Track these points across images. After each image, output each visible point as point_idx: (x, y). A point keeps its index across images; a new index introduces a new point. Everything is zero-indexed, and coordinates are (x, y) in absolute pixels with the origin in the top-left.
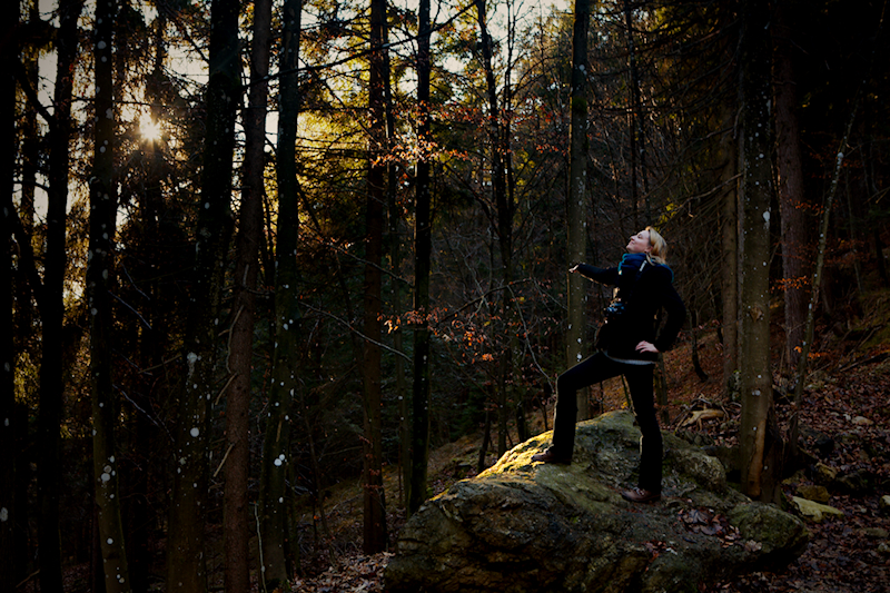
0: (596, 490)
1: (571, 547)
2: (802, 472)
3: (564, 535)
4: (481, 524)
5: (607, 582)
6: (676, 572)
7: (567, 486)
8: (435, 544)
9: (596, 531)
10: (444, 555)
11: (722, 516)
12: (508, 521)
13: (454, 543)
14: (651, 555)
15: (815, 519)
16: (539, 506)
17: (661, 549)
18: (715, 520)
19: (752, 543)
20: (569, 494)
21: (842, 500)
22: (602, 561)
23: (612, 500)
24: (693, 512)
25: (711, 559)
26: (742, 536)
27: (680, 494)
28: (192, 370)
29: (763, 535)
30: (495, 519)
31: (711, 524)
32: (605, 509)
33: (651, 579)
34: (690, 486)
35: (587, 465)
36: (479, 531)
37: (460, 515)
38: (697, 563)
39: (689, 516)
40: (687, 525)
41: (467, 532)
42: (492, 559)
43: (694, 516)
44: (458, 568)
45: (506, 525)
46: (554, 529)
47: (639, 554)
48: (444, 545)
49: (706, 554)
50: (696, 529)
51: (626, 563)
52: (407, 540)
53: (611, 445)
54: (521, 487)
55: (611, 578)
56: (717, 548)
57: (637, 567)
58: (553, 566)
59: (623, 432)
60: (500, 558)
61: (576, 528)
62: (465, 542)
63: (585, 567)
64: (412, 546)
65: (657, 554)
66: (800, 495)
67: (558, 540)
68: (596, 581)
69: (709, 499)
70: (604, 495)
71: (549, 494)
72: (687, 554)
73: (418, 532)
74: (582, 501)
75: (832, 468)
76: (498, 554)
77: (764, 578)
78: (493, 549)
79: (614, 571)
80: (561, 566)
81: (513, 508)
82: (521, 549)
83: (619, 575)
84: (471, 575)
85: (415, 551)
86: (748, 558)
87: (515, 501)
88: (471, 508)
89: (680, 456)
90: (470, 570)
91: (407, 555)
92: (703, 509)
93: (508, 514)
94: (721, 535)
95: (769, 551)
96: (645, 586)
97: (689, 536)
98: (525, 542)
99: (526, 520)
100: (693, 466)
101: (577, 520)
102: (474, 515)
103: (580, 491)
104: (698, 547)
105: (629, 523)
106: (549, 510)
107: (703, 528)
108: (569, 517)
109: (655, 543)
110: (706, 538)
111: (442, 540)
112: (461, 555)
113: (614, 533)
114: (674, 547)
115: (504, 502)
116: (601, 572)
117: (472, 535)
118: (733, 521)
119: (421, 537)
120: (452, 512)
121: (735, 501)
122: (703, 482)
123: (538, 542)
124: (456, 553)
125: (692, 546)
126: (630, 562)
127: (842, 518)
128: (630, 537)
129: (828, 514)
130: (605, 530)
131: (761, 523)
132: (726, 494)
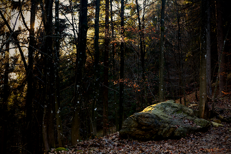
0: (165, 115)
1: (159, 126)
2: (215, 117)
3: (158, 123)
4: (140, 121)
5: (167, 133)
6: (182, 131)
7: (159, 114)
8: (130, 126)
9: (165, 123)
10: (132, 128)
11: (192, 121)
12: (146, 120)
13: (134, 125)
14: (176, 128)
15: (217, 126)
16: (152, 117)
17: (178, 127)
18: (191, 122)
19: (198, 126)
20: (159, 115)
21: (224, 123)
22: (166, 129)
23: (168, 117)
24: (186, 120)
25: (189, 129)
26: (196, 125)
27: (183, 117)
28: (78, 89)
29: (201, 124)
30: (143, 120)
31: (190, 123)
32: (167, 119)
33: (176, 132)
34: (185, 115)
35: (163, 110)
36: (140, 122)
37: (136, 119)
38: (186, 130)
39: (185, 121)
40: (184, 123)
41: (137, 123)
42: (143, 128)
43: (186, 121)
44: (135, 130)
45: (146, 121)
46: (156, 122)
47: (174, 127)
48: (132, 126)
49: (188, 128)
50: (186, 123)
51: (171, 129)
52: (124, 125)
53: (168, 107)
54: (149, 114)
55: (168, 132)
56: (191, 127)
57: (173, 130)
58: (156, 130)
59: (171, 104)
60: (144, 128)
61: (160, 122)
62: (137, 125)
63: (162, 130)
64: (125, 126)
65: (178, 128)
66: (214, 122)
67: (157, 124)
68: (165, 133)
69: (190, 118)
70: (167, 116)
71: (155, 115)
72: (184, 128)
73: (127, 123)
74: (162, 117)
75: (222, 116)
76: (144, 127)
77: (201, 133)
78: (143, 126)
79: (168, 131)
80: (157, 130)
81: (147, 117)
82: (149, 126)
83: (169, 132)
84: (138, 132)
85: (126, 128)
86: (197, 129)
87: (147, 116)
88: (138, 117)
89: (183, 109)
90: (138, 131)
91: (124, 128)
92: (188, 119)
93: (146, 119)
94: (192, 125)
95: (202, 128)
96: (175, 134)
97: (185, 124)
98: (150, 124)
99: (150, 120)
100: (186, 111)
101: (161, 121)
102: (139, 119)
103: (161, 115)
104: (187, 126)
105: (172, 122)
106: (155, 118)
107: (188, 123)
108: (159, 120)
109: (177, 125)
110: (188, 125)
111: (132, 125)
112: (136, 128)
113: (168, 123)
114: (181, 126)
115: (145, 116)
116: (166, 131)
117: (139, 123)
118: (195, 122)
119: (127, 124)
120: (134, 118)
121: (195, 118)
122: (188, 114)
123: (152, 124)
124: (135, 127)
125: (185, 126)
126: (172, 129)
127: (223, 126)
128: (172, 124)
129: (220, 125)
130: (167, 123)
131: (200, 122)
132: (193, 117)
